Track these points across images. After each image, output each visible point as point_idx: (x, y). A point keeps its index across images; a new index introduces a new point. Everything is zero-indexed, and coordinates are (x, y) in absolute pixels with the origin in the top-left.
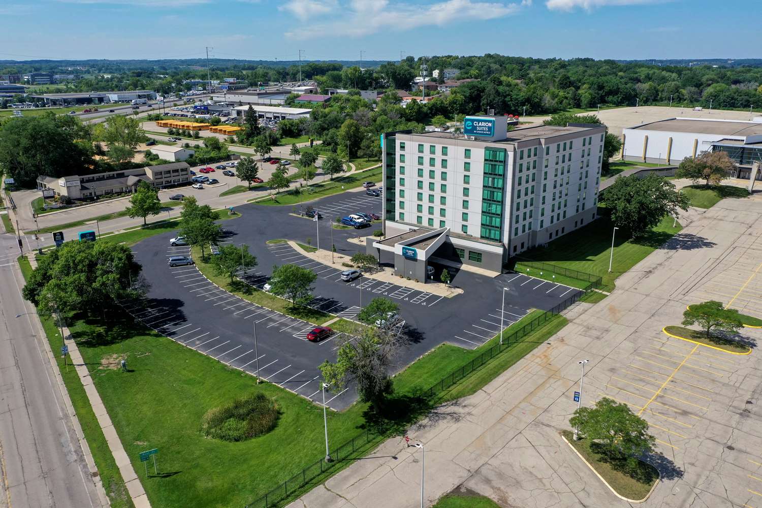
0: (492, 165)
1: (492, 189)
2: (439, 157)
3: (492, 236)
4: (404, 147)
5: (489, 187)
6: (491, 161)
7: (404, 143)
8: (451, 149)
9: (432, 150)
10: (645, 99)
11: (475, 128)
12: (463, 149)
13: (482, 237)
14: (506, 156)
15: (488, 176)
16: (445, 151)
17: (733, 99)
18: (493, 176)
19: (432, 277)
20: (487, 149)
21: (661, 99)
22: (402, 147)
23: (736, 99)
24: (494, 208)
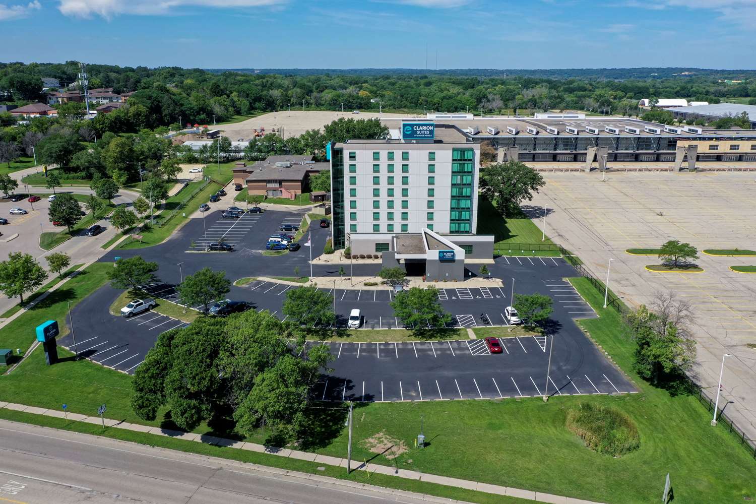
0: (460, 164)
1: (461, 187)
2: (398, 162)
3: (462, 229)
4: (354, 157)
5: (458, 185)
6: (459, 160)
7: (355, 153)
8: (413, 154)
9: (391, 156)
10: (281, 104)
11: (415, 132)
12: (427, 152)
13: (451, 232)
14: (474, 154)
15: (456, 174)
16: (405, 156)
17: (349, 102)
18: (462, 174)
19: (470, 274)
20: (454, 150)
21: (292, 105)
22: (352, 157)
23: (352, 102)
24: (463, 203)
